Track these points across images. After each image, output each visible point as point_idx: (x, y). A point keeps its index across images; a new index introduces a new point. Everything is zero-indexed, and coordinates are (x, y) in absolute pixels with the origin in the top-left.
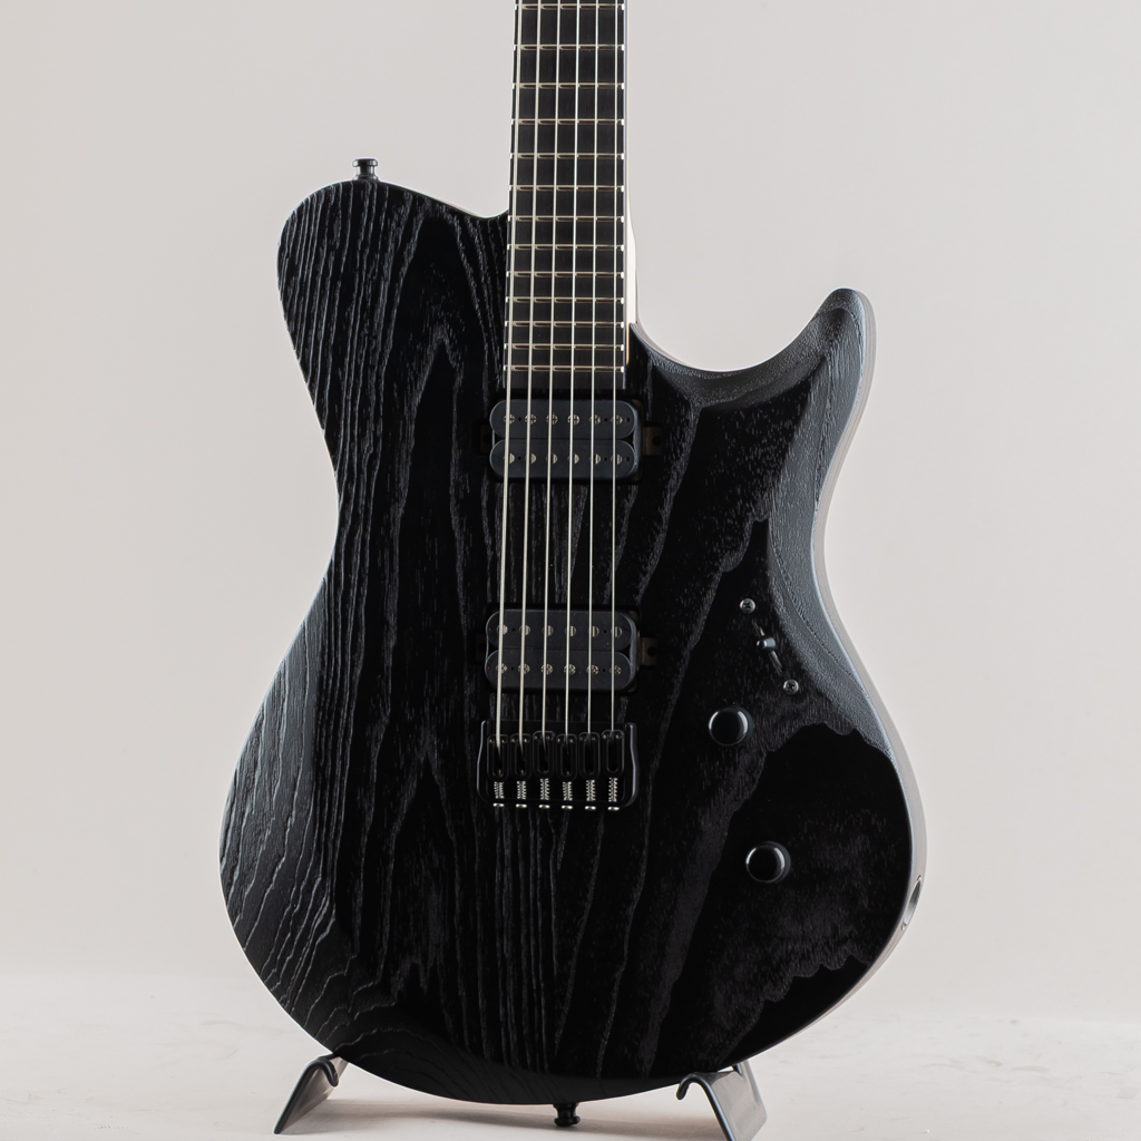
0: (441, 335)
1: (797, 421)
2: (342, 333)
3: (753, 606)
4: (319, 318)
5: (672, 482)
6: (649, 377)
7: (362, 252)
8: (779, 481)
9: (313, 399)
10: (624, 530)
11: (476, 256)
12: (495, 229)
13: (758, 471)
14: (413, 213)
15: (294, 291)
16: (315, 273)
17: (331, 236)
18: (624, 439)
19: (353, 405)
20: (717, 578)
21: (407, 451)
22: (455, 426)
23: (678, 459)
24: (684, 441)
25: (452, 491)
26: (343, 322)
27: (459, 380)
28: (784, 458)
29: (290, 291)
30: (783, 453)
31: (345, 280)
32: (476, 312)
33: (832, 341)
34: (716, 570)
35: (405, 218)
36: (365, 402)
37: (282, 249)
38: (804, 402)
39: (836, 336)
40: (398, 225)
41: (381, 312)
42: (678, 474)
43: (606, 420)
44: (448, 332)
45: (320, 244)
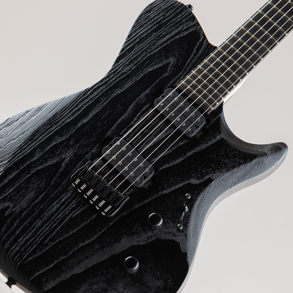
0: (172, 60)
1: (245, 163)
2: (147, 37)
3: (190, 198)
4: (144, 28)
5: (198, 148)
6: (216, 118)
7: (171, 23)
8: (226, 173)
9: (123, 46)
10: (174, 148)
11: (200, 50)
12: (212, 48)
13: (223, 166)
14: (193, 26)
15: (144, 17)
16: (154, 17)
17: (167, 12)
18: (196, 126)
19: (132, 56)
20: (187, 182)
21: (136, 79)
22: (154, 84)
23: (205, 144)
24: (211, 141)
25: (137, 99)
26: (150, 34)
27: (166, 75)
28: (233, 169)
29: (143, 16)
30: (234, 167)
31: (160, 26)
32: (186, 63)
33: (272, 152)
34: (188, 180)
35: (190, 25)
36: (136, 58)
37: (151, 4)
38: (251, 160)
39: (274, 152)
40: (187, 25)
41: (162, 41)
42: (201, 148)
43: (196, 117)
44: (175, 61)
45: (162, 12)
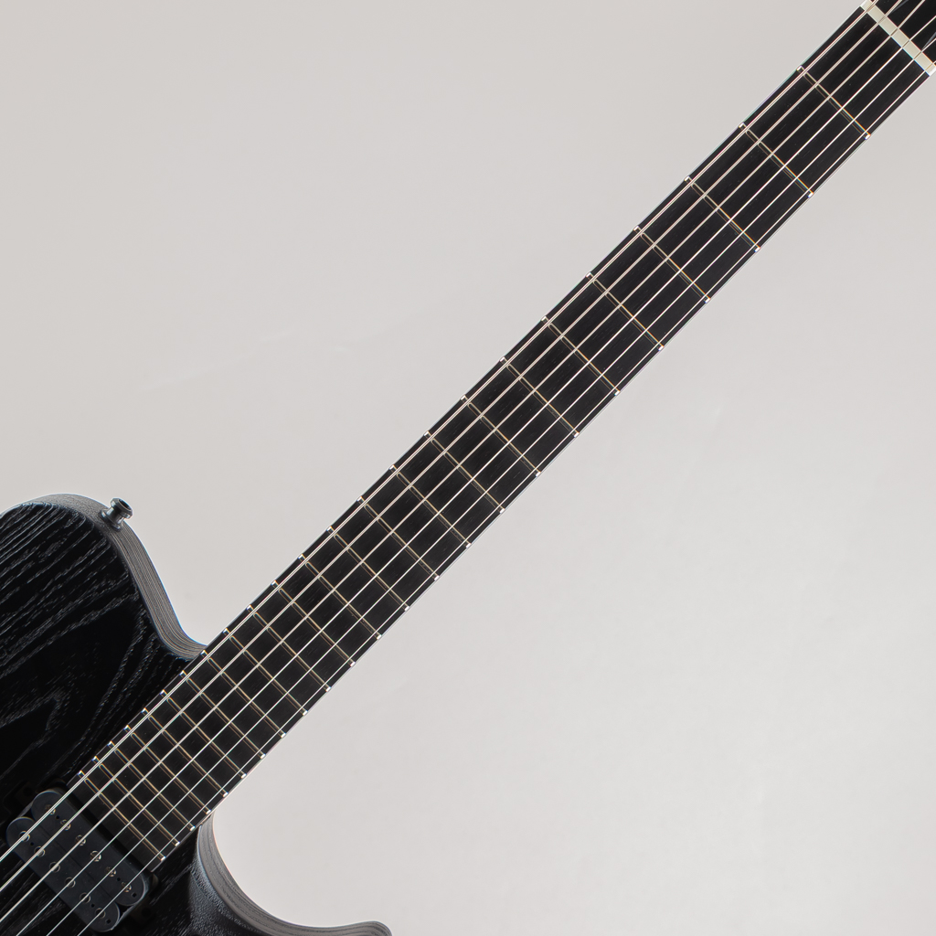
6: (179, 876)
7: (55, 583)
11: (135, 669)
12: (167, 664)
14: (117, 593)
17: (43, 549)
18: (120, 906)
27: (40, 742)
31: (24, 590)
32: (97, 707)
35: (109, 591)
40: (99, 590)
41: (31, 638)
43: (119, 879)
44: (65, 702)
45: (29, 547)
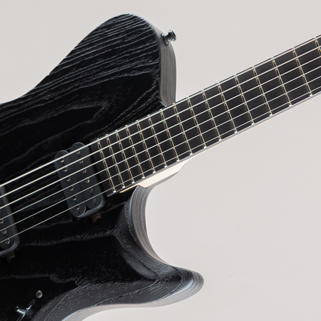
0: (105, 105)
1: (123, 280)
2: (91, 61)
3: (40, 296)
4: (93, 49)
5: (78, 237)
6: (119, 205)
7: (127, 53)
8: (95, 284)
9: (60, 63)
10: (53, 224)
11: (143, 103)
13: (96, 273)
15: (101, 32)
16: (111, 37)
17: (129, 36)
18: (87, 207)
19: (63, 82)
20: (47, 275)
21: (52, 114)
22: (70, 129)
23: (89, 234)
24: (97, 233)
25: (43, 142)
26: (95, 59)
27: (89, 122)
28: (105, 282)
29: (100, 31)
30: (107, 280)
31: (114, 51)
32: (119, 114)
33: (164, 280)
34: (49, 273)
35: (147, 64)
36: (66, 86)
37: (116, 18)
38: (132, 280)
39: (167, 281)
40: (143, 63)
41: (105, 73)
42: (83, 237)
43: (92, 195)
44: (107, 107)
45: (124, 33)
